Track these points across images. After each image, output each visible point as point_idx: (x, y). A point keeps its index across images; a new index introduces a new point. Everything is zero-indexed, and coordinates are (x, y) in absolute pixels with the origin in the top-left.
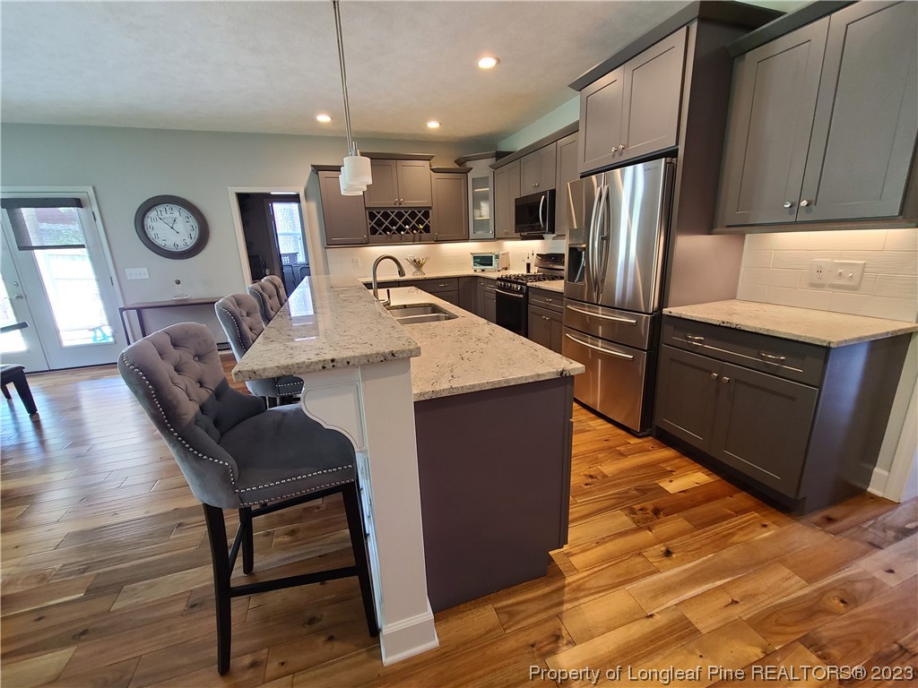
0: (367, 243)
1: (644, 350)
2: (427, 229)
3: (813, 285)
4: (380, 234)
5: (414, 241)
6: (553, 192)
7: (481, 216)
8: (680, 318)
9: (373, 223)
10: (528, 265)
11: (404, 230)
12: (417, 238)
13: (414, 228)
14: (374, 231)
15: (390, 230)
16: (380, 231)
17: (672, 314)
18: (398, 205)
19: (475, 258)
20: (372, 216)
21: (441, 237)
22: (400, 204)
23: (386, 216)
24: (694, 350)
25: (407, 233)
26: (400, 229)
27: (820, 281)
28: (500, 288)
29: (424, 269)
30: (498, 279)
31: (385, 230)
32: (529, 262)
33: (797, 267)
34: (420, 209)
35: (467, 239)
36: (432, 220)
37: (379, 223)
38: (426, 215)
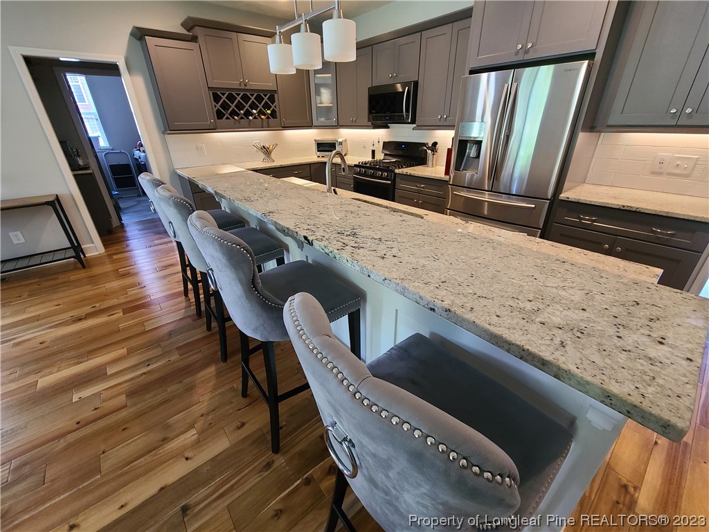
0: (213, 129)
1: (539, 229)
2: (274, 114)
3: (653, 173)
4: (227, 118)
5: (262, 128)
6: (416, 84)
7: (321, 103)
8: (578, 203)
9: (218, 106)
10: (373, 152)
11: (252, 114)
12: (265, 124)
13: (261, 113)
14: (220, 115)
15: (238, 115)
16: (227, 115)
17: (569, 200)
18: (243, 87)
19: (318, 144)
20: (216, 98)
21: (288, 123)
22: (246, 85)
23: (231, 98)
24: (586, 227)
25: (255, 118)
26: (248, 114)
27: (660, 170)
28: (359, 174)
29: (273, 155)
30: (356, 166)
31: (233, 113)
32: (373, 148)
33: (643, 159)
34: (265, 92)
35: (310, 126)
36: (279, 104)
37: (225, 106)
38: (272, 99)
